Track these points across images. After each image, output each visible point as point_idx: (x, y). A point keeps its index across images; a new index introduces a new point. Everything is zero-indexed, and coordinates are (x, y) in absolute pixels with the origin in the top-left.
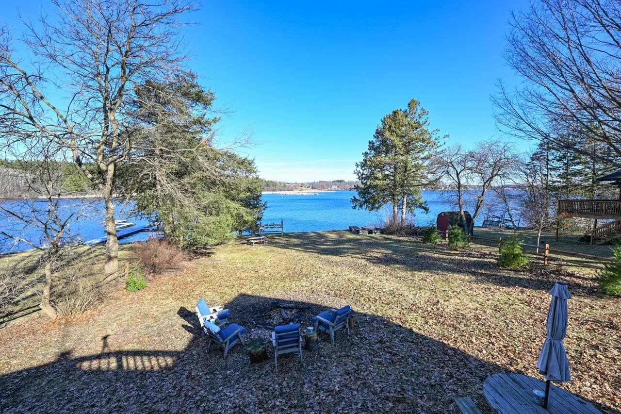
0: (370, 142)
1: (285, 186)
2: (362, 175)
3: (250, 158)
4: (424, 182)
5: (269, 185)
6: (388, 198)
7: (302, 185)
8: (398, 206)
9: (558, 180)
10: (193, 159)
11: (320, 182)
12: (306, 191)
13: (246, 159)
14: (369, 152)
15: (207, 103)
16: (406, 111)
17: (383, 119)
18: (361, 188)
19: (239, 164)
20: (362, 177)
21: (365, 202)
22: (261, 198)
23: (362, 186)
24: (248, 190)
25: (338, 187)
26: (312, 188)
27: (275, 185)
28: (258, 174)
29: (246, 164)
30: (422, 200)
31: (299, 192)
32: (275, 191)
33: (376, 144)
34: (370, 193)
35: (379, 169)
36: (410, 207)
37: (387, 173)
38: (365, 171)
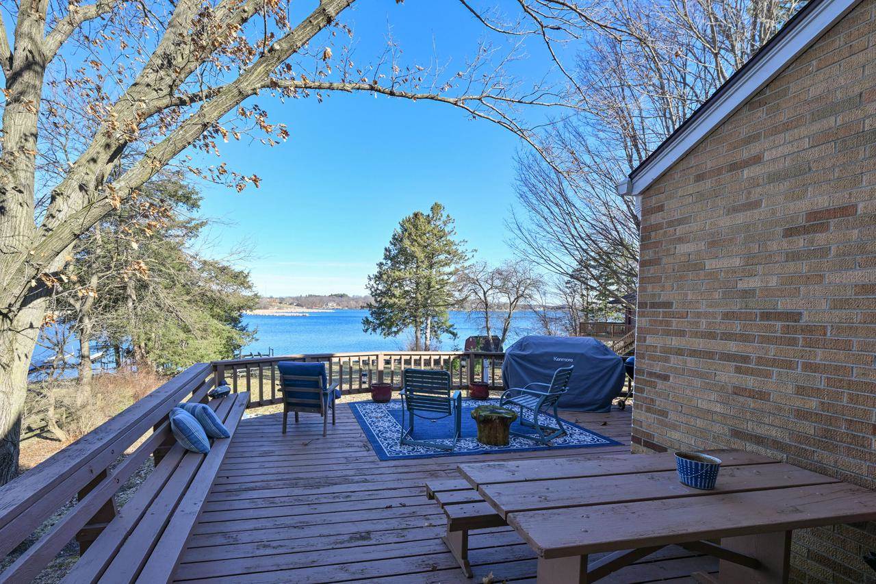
0: (386, 249)
2: (376, 291)
4: (451, 300)
6: (408, 321)
7: (281, 301)
8: (421, 330)
11: (310, 296)
12: (289, 310)
14: (384, 262)
15: (194, 206)
16: (429, 216)
17: (401, 222)
18: (375, 307)
19: (233, 278)
20: (376, 294)
21: (380, 325)
23: (377, 305)
25: (338, 304)
26: (297, 305)
30: (448, 324)
31: (278, 311)
33: (394, 252)
34: (386, 313)
35: (397, 284)
36: (435, 331)
37: (407, 289)
38: (380, 286)
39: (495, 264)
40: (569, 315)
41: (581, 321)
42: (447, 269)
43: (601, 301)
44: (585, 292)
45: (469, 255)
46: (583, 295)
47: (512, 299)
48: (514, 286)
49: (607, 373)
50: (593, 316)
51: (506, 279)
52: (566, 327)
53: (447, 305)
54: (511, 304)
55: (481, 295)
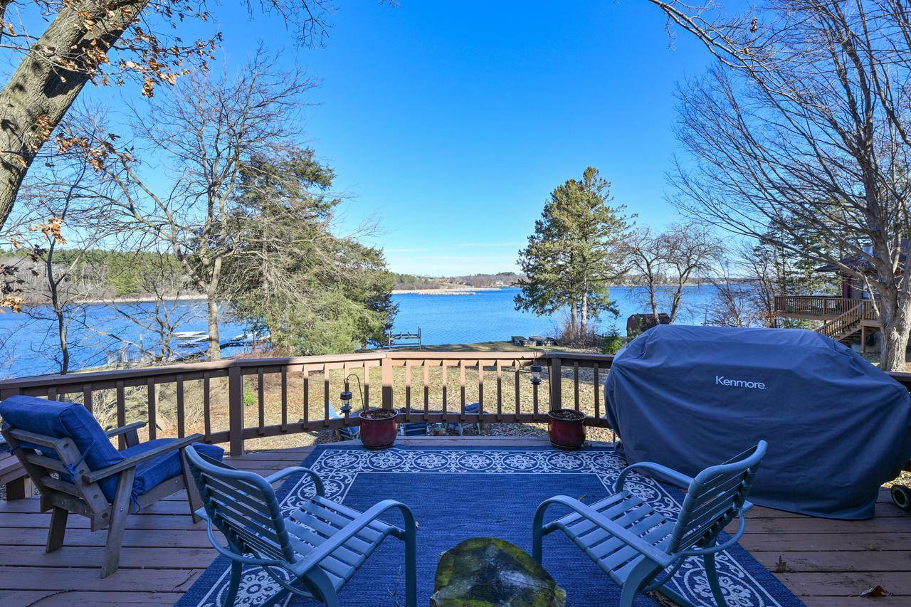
0: (537, 223)
1: (426, 282)
2: (527, 266)
3: (377, 248)
4: (610, 274)
5: (402, 280)
6: (564, 298)
7: (452, 280)
8: (578, 308)
9: (796, 270)
10: (309, 250)
11: (479, 275)
12: (458, 289)
13: (372, 249)
14: (536, 235)
15: (325, 184)
16: (581, 182)
17: (553, 193)
18: (527, 284)
19: (364, 255)
20: (527, 269)
21: (533, 302)
22: (391, 299)
23: (529, 281)
24: (376, 288)
25: (505, 283)
26: (467, 284)
27: (413, 281)
28: (387, 267)
29: (372, 256)
30: (609, 300)
31: (447, 290)
32: (412, 289)
33: (546, 225)
34: (538, 290)
35: (550, 259)
36: (594, 309)
37: (560, 263)
38: (531, 260)
39: (658, 230)
40: (760, 288)
41: (776, 294)
42: (604, 239)
43: (803, 271)
44: (780, 260)
45: (629, 222)
46: (778, 264)
47: (683, 270)
48: (684, 254)
49: (868, 419)
50: (793, 289)
51: (674, 247)
52: (756, 303)
53: (605, 279)
54: (681, 276)
55: (644, 266)
